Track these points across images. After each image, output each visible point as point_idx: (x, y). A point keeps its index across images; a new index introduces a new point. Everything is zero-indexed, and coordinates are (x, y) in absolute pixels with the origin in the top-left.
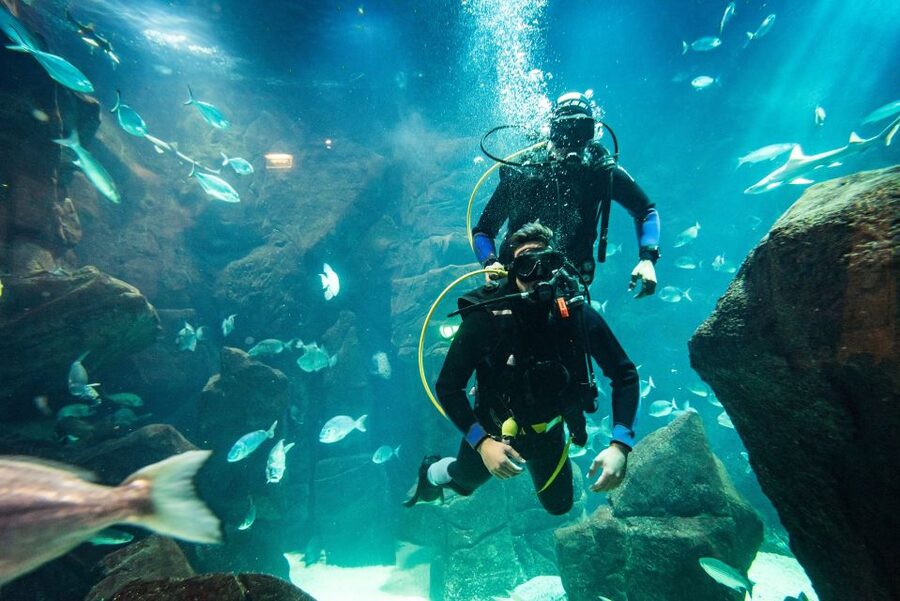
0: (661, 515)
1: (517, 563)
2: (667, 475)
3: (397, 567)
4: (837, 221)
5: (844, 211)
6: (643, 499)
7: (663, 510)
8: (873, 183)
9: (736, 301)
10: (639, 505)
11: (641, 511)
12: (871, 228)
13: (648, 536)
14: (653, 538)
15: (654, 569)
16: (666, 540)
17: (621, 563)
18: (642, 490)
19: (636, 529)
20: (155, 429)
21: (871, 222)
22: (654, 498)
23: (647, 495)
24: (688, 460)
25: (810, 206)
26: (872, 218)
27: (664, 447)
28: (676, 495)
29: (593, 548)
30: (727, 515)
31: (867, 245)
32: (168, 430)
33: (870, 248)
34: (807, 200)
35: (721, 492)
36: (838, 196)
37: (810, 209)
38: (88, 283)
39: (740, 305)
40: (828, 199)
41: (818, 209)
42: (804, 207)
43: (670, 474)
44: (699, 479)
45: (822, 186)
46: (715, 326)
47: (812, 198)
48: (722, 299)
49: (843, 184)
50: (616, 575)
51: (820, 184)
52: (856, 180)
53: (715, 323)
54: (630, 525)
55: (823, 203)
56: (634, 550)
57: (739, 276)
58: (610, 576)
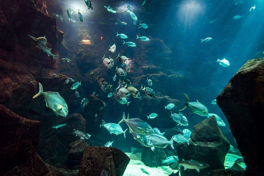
0: (204, 141)
1: (164, 153)
2: (206, 131)
3: (132, 153)
4: (254, 71)
5: (255, 69)
6: (200, 137)
7: (205, 140)
8: (262, 62)
9: (229, 88)
10: (199, 139)
11: (199, 140)
12: (261, 73)
13: (201, 146)
14: (202, 147)
15: (202, 155)
16: (205, 147)
17: (194, 153)
18: (200, 135)
19: (198, 144)
20: (76, 115)
21: (261, 72)
22: (203, 137)
23: (201, 136)
24: (212, 128)
25: (248, 66)
26: (261, 71)
27: (206, 124)
28: (208, 136)
29: (186, 149)
30: (221, 142)
31: (260, 77)
32: (79, 115)
33: (261, 78)
34: (247, 64)
35: (220, 136)
36: (254, 64)
37: (248, 67)
38: (63, 78)
39: (230, 89)
40: (252, 65)
41: (250, 67)
42: (247, 66)
43: (207, 131)
44: (215, 133)
45: (251, 61)
46: (224, 94)
47: (248, 64)
48: (225, 87)
49: (255, 61)
50: (192, 156)
51: (250, 60)
52: (258, 60)
53: (224, 93)
54: (196, 143)
55: (251, 66)
56: (197, 150)
57: (230, 82)
58: (190, 156)
